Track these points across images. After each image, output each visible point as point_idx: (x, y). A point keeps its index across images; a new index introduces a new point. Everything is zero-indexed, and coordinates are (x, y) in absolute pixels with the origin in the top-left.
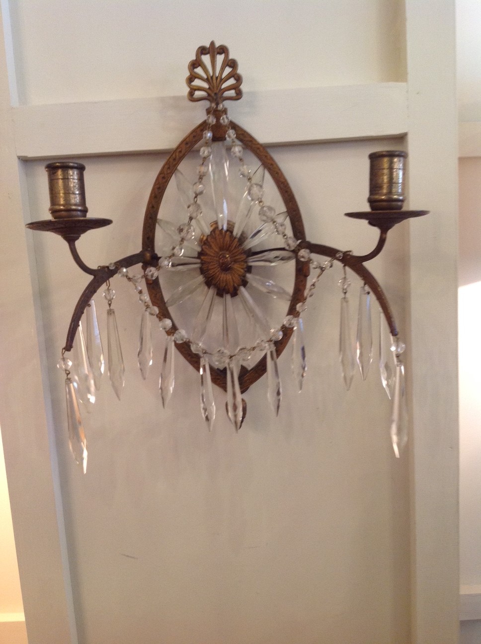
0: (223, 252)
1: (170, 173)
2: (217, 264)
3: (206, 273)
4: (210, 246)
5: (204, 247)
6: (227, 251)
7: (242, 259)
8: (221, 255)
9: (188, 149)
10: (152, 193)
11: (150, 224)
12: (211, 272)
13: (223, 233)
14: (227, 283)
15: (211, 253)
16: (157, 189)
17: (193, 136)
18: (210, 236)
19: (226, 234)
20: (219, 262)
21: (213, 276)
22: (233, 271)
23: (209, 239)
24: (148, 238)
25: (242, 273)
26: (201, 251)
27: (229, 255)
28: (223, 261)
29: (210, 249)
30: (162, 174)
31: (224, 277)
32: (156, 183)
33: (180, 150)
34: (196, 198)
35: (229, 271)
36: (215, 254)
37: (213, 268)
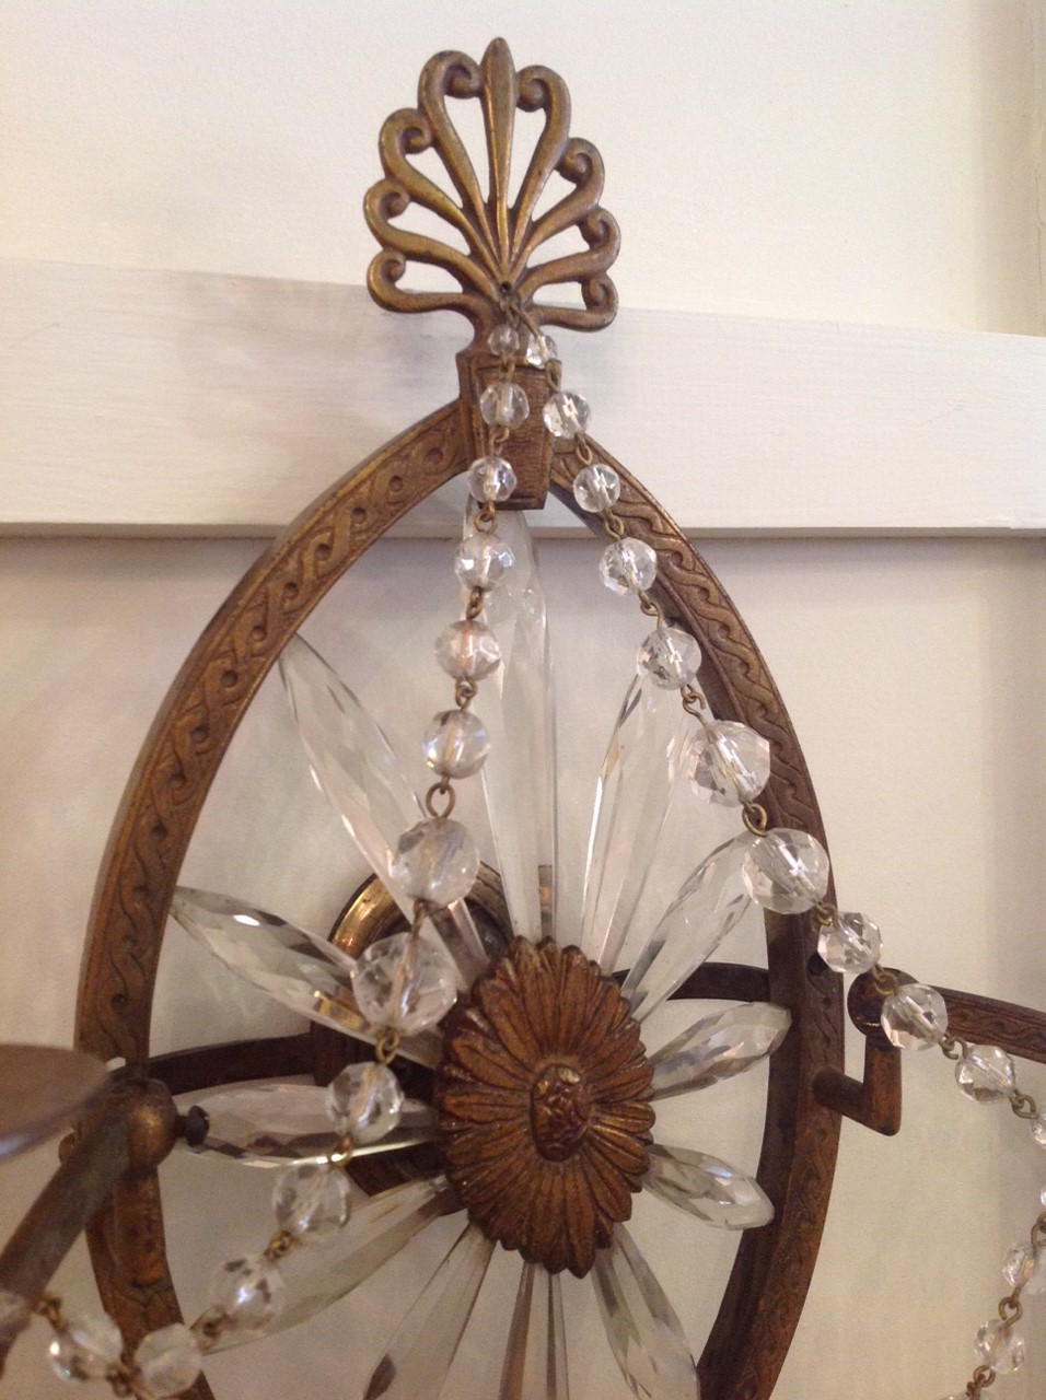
0: (552, 1059)
1: (264, 653)
2: (522, 1124)
3: (465, 1183)
4: (494, 1034)
5: (463, 1046)
6: (568, 1053)
7: (638, 1083)
8: (541, 1076)
9: (364, 537)
10: (160, 753)
11: (134, 925)
12: (494, 1176)
13: (555, 965)
14: (566, 1223)
15: (500, 1073)
16: (188, 736)
17: (389, 478)
18: (492, 982)
19: (569, 964)
20: (533, 1114)
21: (502, 1194)
22: (596, 1154)
23: (486, 1000)
24: (119, 1000)
25: (636, 1156)
26: (443, 1064)
27: (580, 1075)
28: (558, 1111)
29: (494, 1052)
30: (224, 655)
31: (554, 1191)
32: (183, 703)
33: (324, 538)
34: (442, 792)
35: (577, 1157)
36: (513, 1076)
37: (505, 1154)
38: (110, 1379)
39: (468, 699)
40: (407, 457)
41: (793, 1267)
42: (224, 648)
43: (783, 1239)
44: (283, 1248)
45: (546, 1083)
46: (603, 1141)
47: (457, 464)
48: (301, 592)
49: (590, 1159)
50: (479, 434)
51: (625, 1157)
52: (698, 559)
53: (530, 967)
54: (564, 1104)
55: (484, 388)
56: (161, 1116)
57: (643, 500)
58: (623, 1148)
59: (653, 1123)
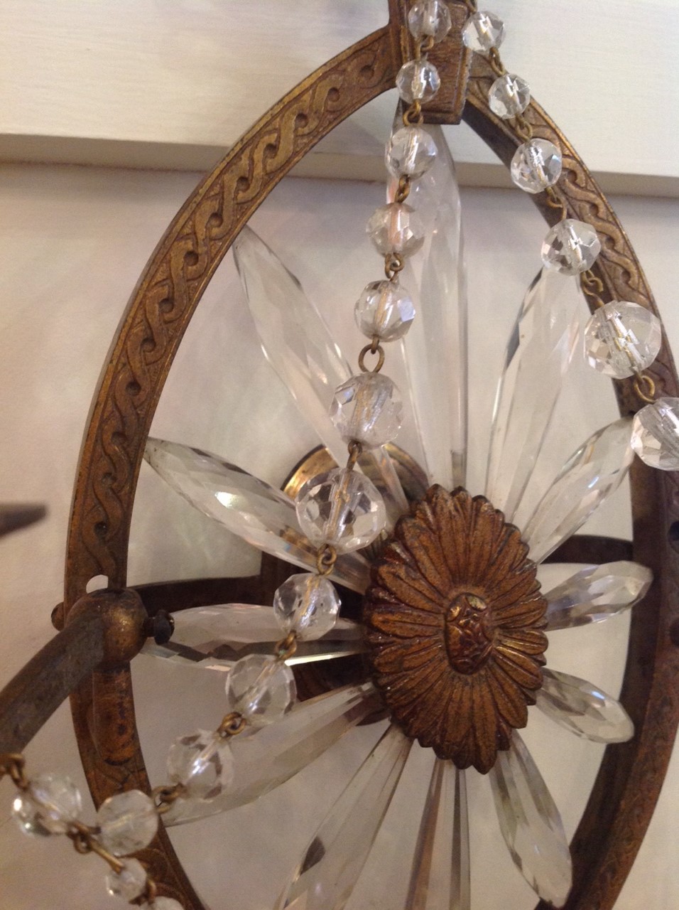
1: (221, 237)
2: (436, 642)
3: (389, 688)
4: (415, 565)
5: (389, 572)
6: (476, 585)
7: (534, 613)
8: (454, 603)
9: (305, 140)
10: (134, 319)
11: (114, 465)
12: (413, 684)
13: (466, 509)
14: (473, 727)
15: (418, 597)
16: (157, 306)
17: (329, 88)
18: (414, 521)
19: (478, 510)
20: (447, 632)
21: (420, 699)
22: (499, 671)
23: (408, 535)
24: (101, 526)
25: (532, 674)
26: (371, 587)
27: (487, 604)
28: (468, 631)
29: (414, 579)
30: (187, 237)
31: (464, 700)
32: (153, 277)
33: (272, 139)
34: (373, 352)
35: (483, 673)
36: (431, 600)
37: (423, 665)
38: (71, 835)
39: (396, 272)
40: (344, 71)
41: (649, 776)
42: (187, 230)
43: (643, 751)
44: (234, 727)
45: (458, 609)
46: (505, 660)
47: (387, 81)
48: (252, 186)
49: (494, 674)
50: (406, 52)
51: (524, 674)
52: (590, 178)
53: (445, 511)
54: (473, 626)
55: (410, 8)
56: (133, 618)
57: (545, 124)
58: (521, 667)
59: (546, 648)
